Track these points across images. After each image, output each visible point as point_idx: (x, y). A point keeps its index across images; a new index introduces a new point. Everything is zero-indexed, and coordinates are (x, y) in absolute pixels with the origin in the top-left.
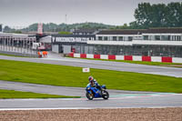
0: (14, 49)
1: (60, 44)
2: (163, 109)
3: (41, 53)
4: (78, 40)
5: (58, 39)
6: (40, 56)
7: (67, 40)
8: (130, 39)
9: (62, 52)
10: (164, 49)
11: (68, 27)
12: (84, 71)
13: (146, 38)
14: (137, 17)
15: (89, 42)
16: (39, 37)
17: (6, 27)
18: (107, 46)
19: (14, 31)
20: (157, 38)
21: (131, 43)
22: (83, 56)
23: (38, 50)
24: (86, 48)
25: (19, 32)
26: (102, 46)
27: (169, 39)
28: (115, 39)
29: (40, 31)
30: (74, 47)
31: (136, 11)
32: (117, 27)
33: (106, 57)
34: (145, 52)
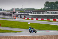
0: (6, 17)
1: (21, 15)
2: (53, 36)
3: (15, 18)
4: (26, 14)
5: (20, 13)
6: (14, 19)
7: (23, 13)
8: (43, 13)
9: (21, 17)
10: (54, 16)
11: (23, 10)
12: (28, 23)
13: (48, 13)
14: (45, 6)
15: (30, 14)
16: (14, 13)
17: (3, 10)
18: (35, 16)
19: (6, 11)
20: (52, 13)
21: (43, 15)
22: (28, 19)
23: (13, 17)
24: (29, 16)
25: (8, 11)
26: (34, 15)
27: (55, 13)
28: (38, 13)
29: (14, 11)
30: (25, 16)
31: (45, 4)
32: (39, 9)
33: (35, 19)
34: (48, 17)
